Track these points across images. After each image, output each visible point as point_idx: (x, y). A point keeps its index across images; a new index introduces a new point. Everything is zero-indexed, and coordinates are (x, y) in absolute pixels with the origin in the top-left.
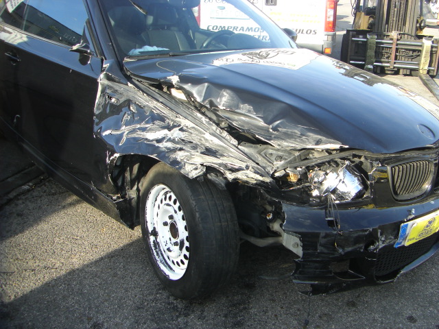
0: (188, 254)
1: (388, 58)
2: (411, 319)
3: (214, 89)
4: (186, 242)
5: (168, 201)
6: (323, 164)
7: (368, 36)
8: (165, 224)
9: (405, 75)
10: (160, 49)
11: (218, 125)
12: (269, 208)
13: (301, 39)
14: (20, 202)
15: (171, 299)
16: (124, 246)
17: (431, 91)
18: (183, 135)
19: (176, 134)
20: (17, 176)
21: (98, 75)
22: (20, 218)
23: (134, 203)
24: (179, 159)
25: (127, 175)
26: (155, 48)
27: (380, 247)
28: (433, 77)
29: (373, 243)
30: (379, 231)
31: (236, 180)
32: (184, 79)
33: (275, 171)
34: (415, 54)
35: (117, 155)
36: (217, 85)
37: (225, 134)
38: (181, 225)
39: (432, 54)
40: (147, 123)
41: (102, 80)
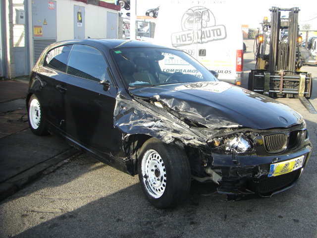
0: (165, 184)
1: (278, 87)
2: (280, 217)
3: (177, 101)
4: (164, 177)
5: (154, 158)
6: (230, 135)
7: (265, 74)
8: (152, 170)
9: (290, 98)
10: (145, 83)
11: (179, 119)
12: (205, 161)
13: (220, 76)
14: (65, 168)
15: (156, 210)
16: (127, 188)
17: (306, 107)
18: (162, 124)
19: (158, 123)
20: (60, 155)
21: (116, 96)
22: (67, 176)
23: (134, 161)
24: (161, 135)
25: (132, 147)
26: (142, 83)
27: (260, 175)
28: (308, 98)
29: (257, 173)
30: (259, 167)
31: (189, 144)
32: (162, 97)
33: (208, 140)
34: (295, 84)
35: (128, 135)
36: (178, 99)
37: (183, 123)
38: (161, 169)
39: (306, 83)
40: (143, 119)
41: (118, 98)
